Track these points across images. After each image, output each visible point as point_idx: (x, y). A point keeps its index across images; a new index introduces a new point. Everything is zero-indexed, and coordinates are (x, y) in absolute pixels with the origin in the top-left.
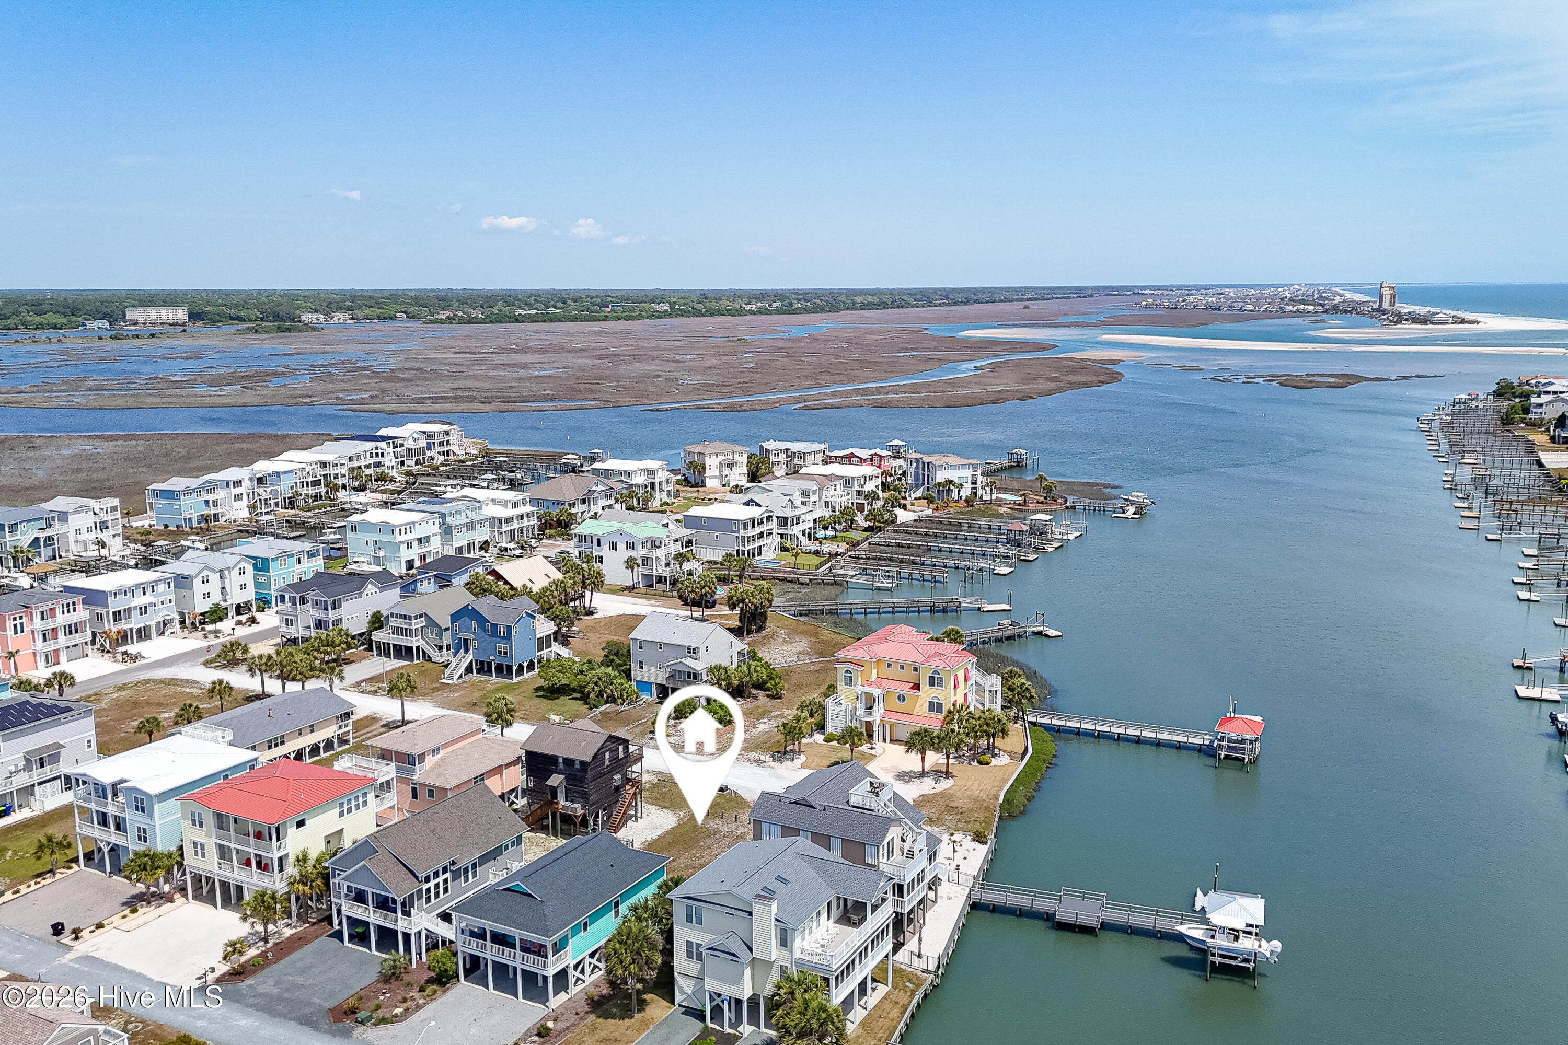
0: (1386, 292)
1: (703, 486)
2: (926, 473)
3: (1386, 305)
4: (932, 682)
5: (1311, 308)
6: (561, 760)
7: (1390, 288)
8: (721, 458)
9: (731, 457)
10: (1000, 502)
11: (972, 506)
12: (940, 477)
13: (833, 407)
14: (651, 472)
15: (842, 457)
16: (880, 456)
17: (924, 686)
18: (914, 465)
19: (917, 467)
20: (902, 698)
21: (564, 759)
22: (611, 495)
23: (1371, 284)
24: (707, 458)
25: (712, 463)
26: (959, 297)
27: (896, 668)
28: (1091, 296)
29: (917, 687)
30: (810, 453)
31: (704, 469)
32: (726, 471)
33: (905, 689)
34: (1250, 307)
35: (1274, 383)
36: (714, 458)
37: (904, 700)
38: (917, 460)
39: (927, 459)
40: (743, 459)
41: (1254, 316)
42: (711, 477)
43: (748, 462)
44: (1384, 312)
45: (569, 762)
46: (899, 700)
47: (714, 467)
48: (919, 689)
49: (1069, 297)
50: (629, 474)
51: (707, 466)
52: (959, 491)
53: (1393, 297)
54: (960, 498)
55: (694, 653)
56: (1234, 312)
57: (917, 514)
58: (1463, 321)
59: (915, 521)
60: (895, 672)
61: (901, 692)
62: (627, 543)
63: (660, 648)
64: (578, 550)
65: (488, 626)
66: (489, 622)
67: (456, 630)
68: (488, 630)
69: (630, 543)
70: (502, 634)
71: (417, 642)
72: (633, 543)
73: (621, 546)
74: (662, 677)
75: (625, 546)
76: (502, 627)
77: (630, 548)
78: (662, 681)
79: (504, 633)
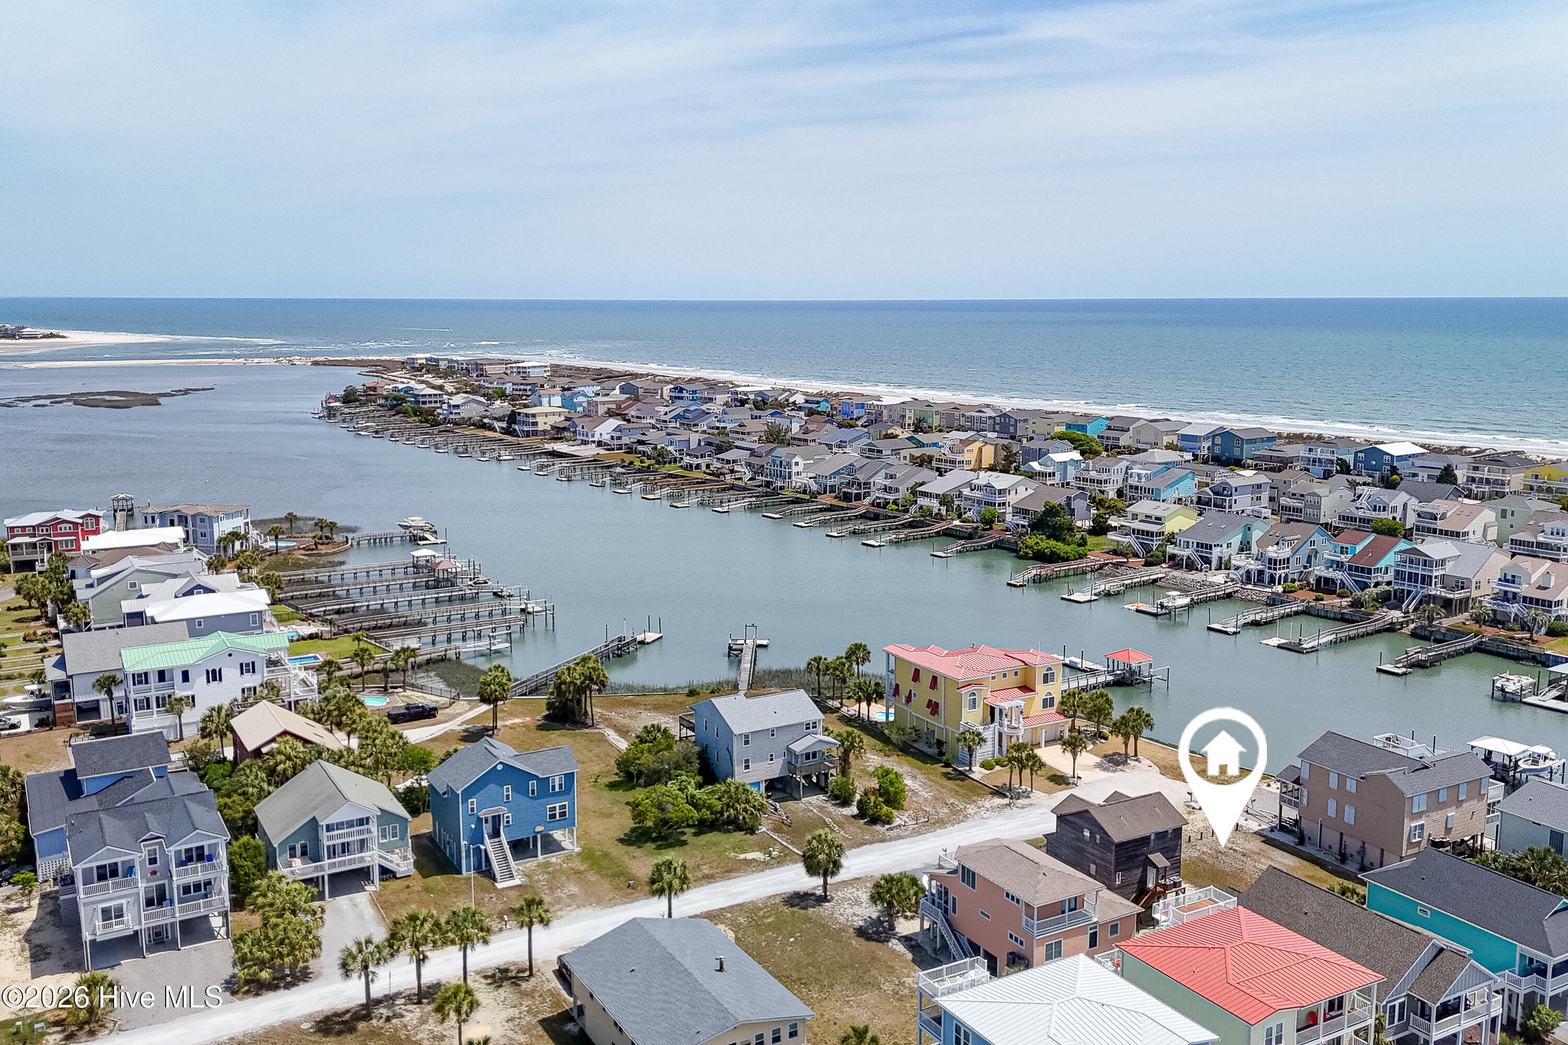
4: (1046, 679)
6: (1153, 837)
12: (218, 530)
15: (39, 525)
17: (1039, 686)
27: (999, 678)
29: (1025, 688)
39: (188, 511)
45: (1162, 836)
48: (1033, 691)
55: (815, 727)
60: (999, 681)
62: (241, 665)
63: (773, 735)
64: (141, 696)
65: (532, 785)
66: (536, 777)
67: (472, 810)
68: (533, 791)
69: (247, 665)
70: (557, 789)
71: (372, 857)
72: (253, 663)
73: (231, 674)
74: (775, 769)
75: (239, 671)
76: (557, 779)
77: (248, 671)
78: (776, 775)
79: (561, 786)
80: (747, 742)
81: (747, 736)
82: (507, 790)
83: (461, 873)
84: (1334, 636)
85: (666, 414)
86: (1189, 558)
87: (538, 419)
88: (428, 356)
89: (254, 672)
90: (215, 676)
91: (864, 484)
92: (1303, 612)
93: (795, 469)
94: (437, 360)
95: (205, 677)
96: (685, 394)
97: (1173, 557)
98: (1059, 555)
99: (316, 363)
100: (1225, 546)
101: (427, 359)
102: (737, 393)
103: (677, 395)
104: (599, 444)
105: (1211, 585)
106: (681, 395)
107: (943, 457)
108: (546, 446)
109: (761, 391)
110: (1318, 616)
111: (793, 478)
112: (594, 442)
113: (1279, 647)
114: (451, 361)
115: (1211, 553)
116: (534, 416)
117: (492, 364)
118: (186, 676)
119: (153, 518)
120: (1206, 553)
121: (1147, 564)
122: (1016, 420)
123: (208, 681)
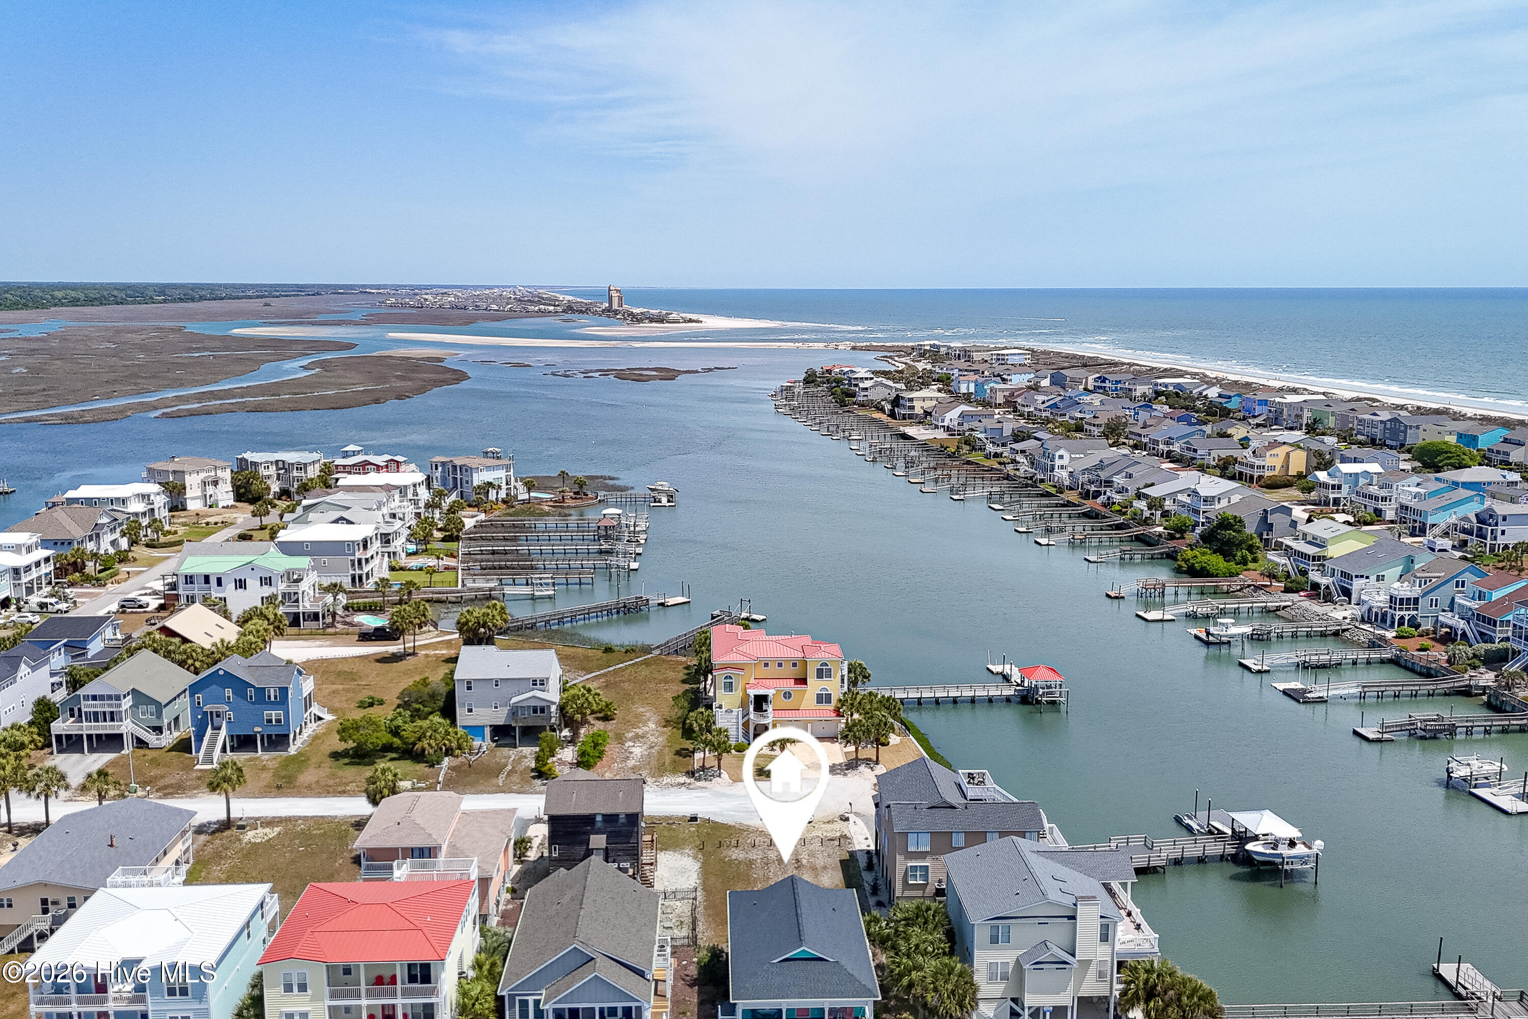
0: (614, 294)
1: (185, 509)
2: (459, 476)
3: (615, 306)
4: (820, 674)
5: (551, 308)
6: (599, 818)
7: (617, 291)
8: (203, 475)
9: (213, 474)
10: (541, 501)
11: (513, 507)
12: (478, 479)
13: (192, 414)
14: (145, 497)
15: (354, 465)
16: (398, 462)
17: (812, 680)
18: (440, 469)
19: (443, 471)
20: (787, 695)
21: (603, 815)
22: (115, 528)
23: (566, 287)
24: (187, 477)
25: (193, 482)
26: (176, 293)
27: (773, 667)
28: (318, 294)
29: (802, 681)
30: (310, 464)
31: (185, 488)
32: (210, 490)
33: (790, 685)
34: (495, 307)
35: (611, 377)
36: (194, 475)
37: (789, 698)
38: (443, 464)
39: (458, 462)
40: (226, 475)
41: (512, 315)
42: (193, 499)
43: (232, 478)
44: (616, 312)
45: (611, 818)
46: (785, 697)
47: (195, 486)
48: (806, 684)
49: (298, 295)
50: (124, 501)
51: (187, 485)
52: (497, 493)
53: (620, 299)
54: (497, 499)
55: (541, 684)
56: (481, 312)
57: (475, 519)
58: (691, 321)
59: (475, 527)
60: (773, 669)
61: (787, 690)
62: (261, 578)
63: (497, 685)
64: (190, 593)
65: (250, 692)
66: (253, 687)
67: (199, 703)
68: (251, 697)
69: (266, 579)
70: (273, 699)
71: (126, 727)
72: (270, 578)
73: (253, 584)
74: (500, 717)
75: (259, 583)
76: (272, 690)
77: (266, 584)
78: (501, 722)
79: (276, 697)
80: (469, 688)
81: (469, 682)
82: (229, 692)
83: (191, 753)
84: (1360, 689)
85: (1043, 403)
86: (1327, 587)
87: (915, 403)
88: (932, 342)
89: (271, 585)
90: (241, 584)
91: (1106, 482)
92: (1390, 661)
93: (1058, 462)
94: (938, 347)
95: (233, 584)
96: (1107, 384)
97: (1316, 586)
98: (1208, 572)
99: (854, 348)
100: (1373, 578)
101: (931, 346)
102: (1156, 385)
103: (1100, 384)
104: (948, 429)
105: (1331, 618)
106: (1104, 385)
107: (1244, 461)
108: (902, 428)
109: (1179, 384)
110: (1406, 668)
111: (1056, 470)
112: (943, 426)
113: (1285, 692)
114: (949, 348)
115: (1351, 585)
116: (911, 400)
117: (980, 351)
118: (219, 582)
119: (436, 466)
120: (1348, 583)
121: (1287, 590)
122: (1406, 426)
123: (236, 588)
